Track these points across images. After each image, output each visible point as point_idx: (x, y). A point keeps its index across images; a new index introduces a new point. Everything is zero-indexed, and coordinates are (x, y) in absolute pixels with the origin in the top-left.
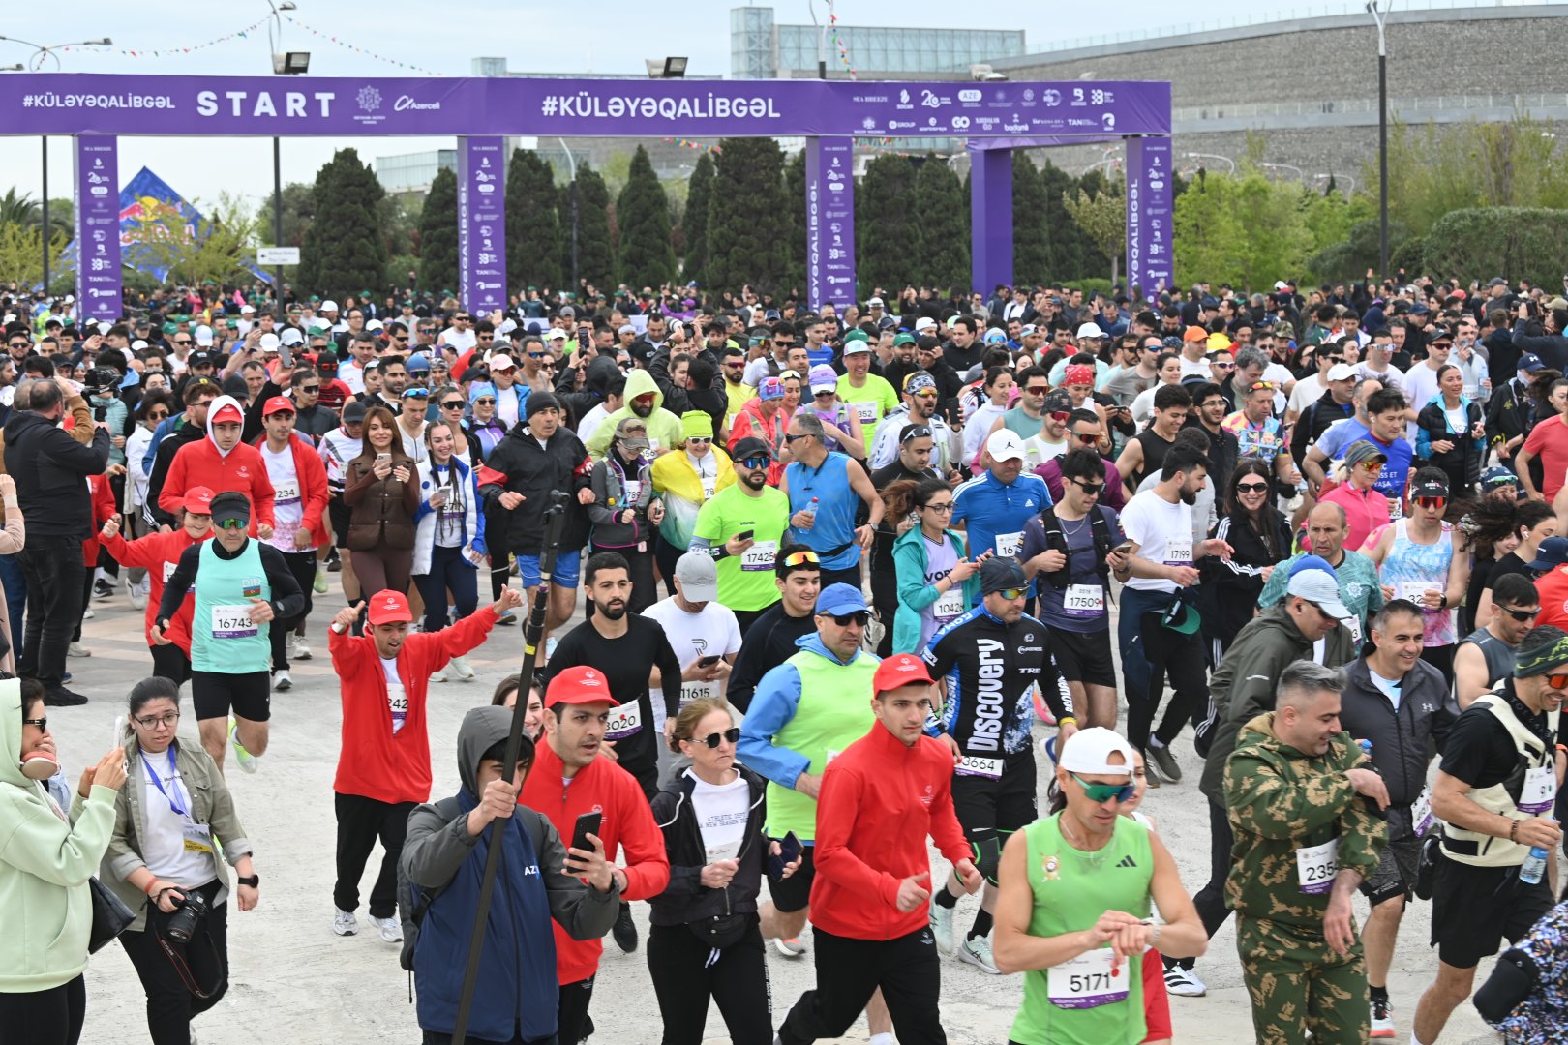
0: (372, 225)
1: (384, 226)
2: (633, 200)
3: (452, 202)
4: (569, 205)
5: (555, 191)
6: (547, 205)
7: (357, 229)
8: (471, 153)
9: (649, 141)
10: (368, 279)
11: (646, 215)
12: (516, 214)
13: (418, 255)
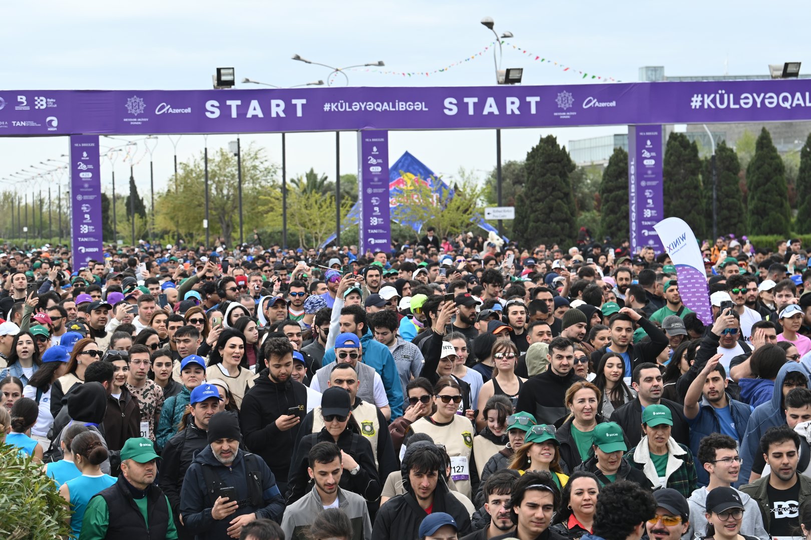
0: (566, 190)
1: (575, 190)
2: (758, 168)
3: (625, 172)
4: (710, 172)
5: (700, 163)
6: (694, 173)
7: (554, 193)
8: (638, 136)
9: (772, 125)
10: (563, 229)
11: (768, 179)
12: (671, 180)
13: (599, 211)
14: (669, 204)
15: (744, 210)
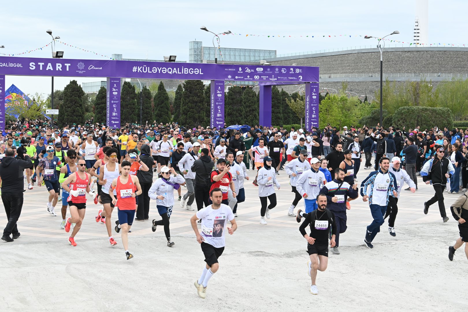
0: (80, 103)
1: (84, 103)
2: (159, 98)
3: (105, 97)
4: (140, 99)
5: (136, 94)
6: (133, 99)
7: (76, 104)
8: (111, 82)
9: (164, 81)
10: (79, 119)
11: (162, 102)
12: (124, 101)
13: (94, 113)
14: (123, 111)
15: (153, 115)
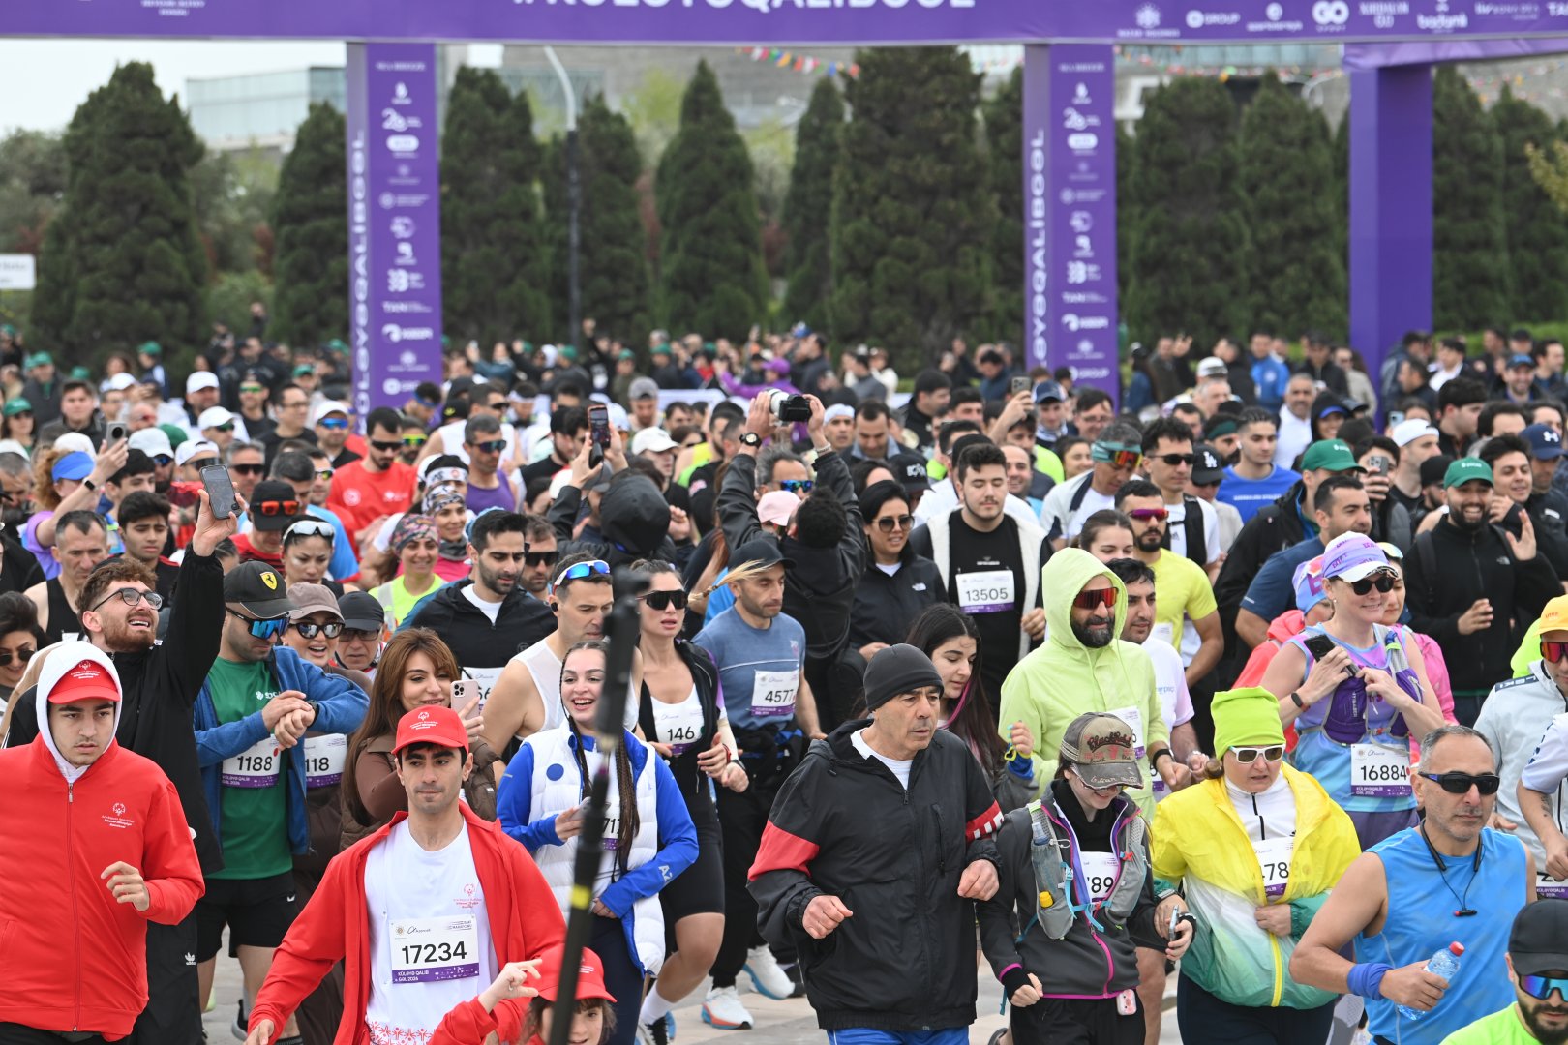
0: (178, 212)
1: (202, 214)
2: (688, 167)
3: (336, 169)
4: (563, 176)
5: (536, 149)
6: (521, 176)
7: (148, 220)
8: (372, 73)
9: (719, 53)
10: (170, 319)
11: (712, 196)
12: (461, 194)
13: (268, 272)
14: (455, 259)
15: (651, 279)
